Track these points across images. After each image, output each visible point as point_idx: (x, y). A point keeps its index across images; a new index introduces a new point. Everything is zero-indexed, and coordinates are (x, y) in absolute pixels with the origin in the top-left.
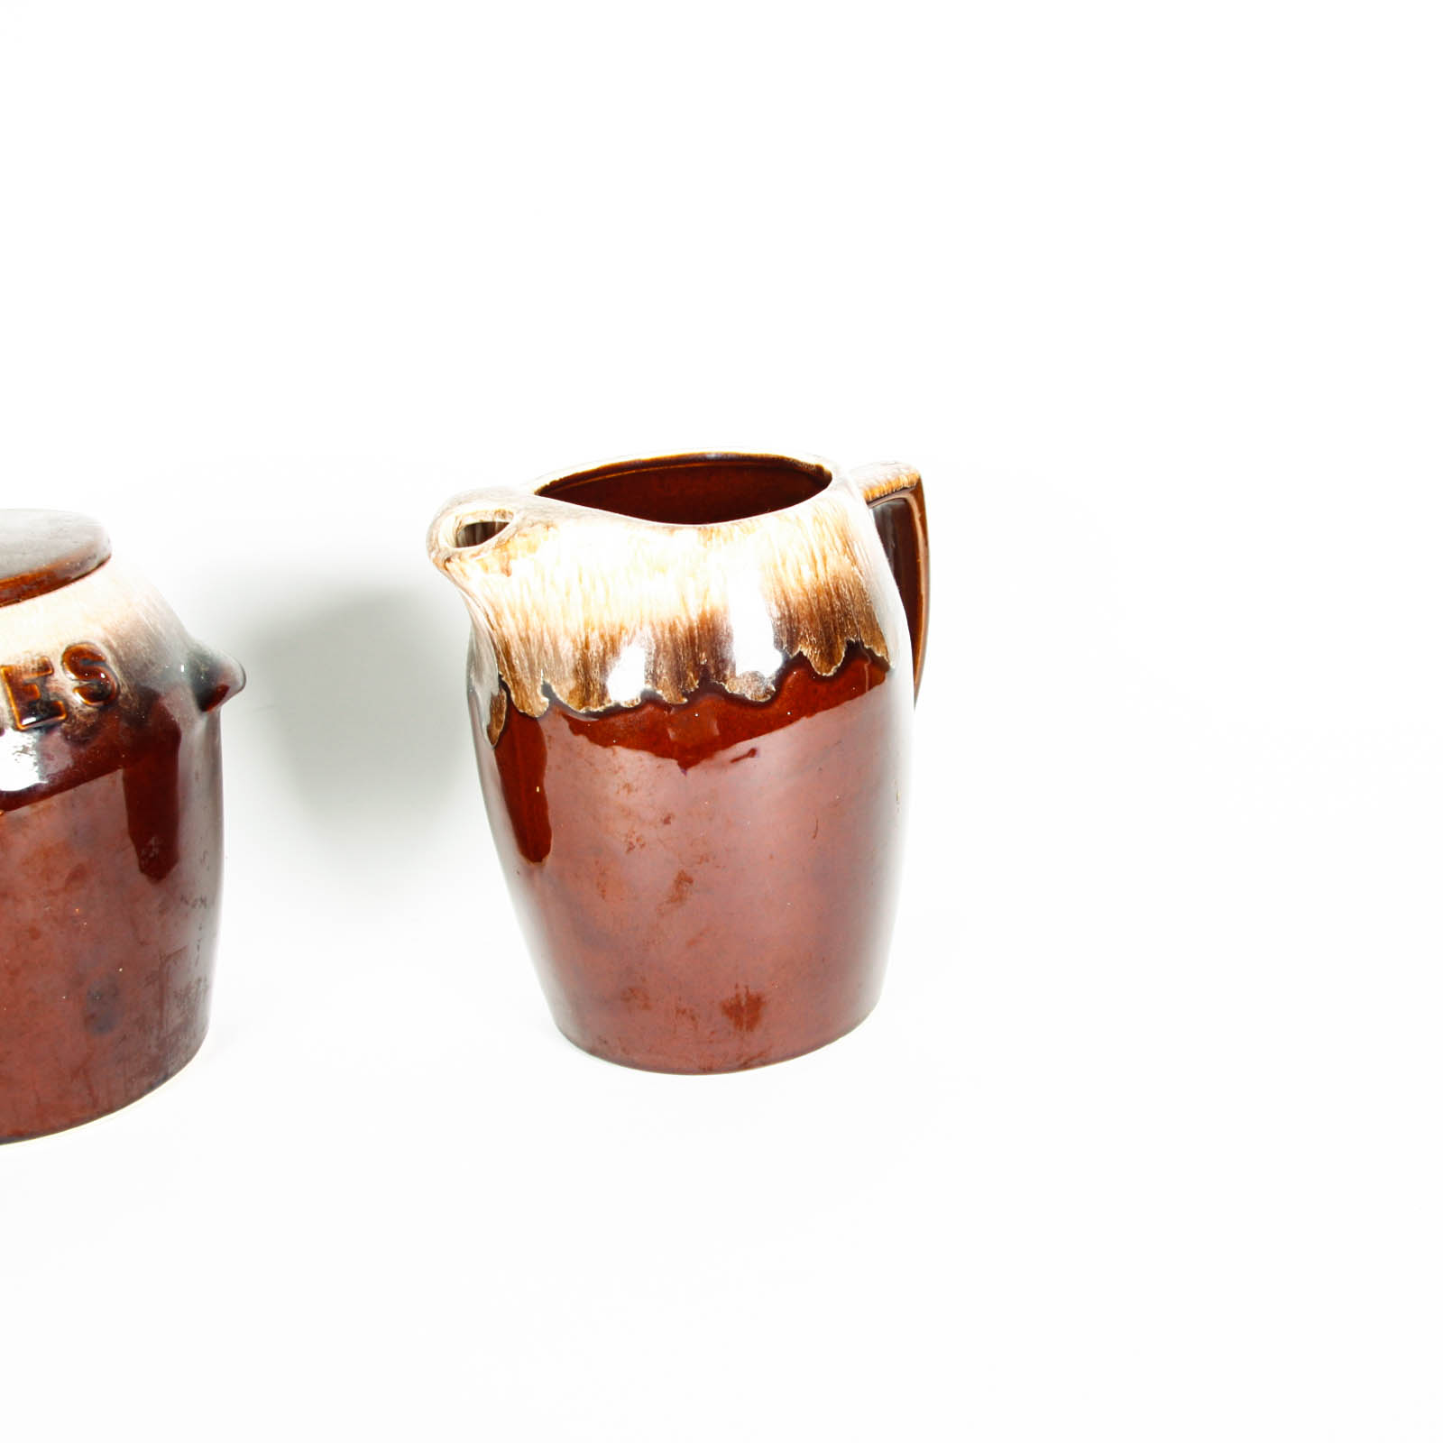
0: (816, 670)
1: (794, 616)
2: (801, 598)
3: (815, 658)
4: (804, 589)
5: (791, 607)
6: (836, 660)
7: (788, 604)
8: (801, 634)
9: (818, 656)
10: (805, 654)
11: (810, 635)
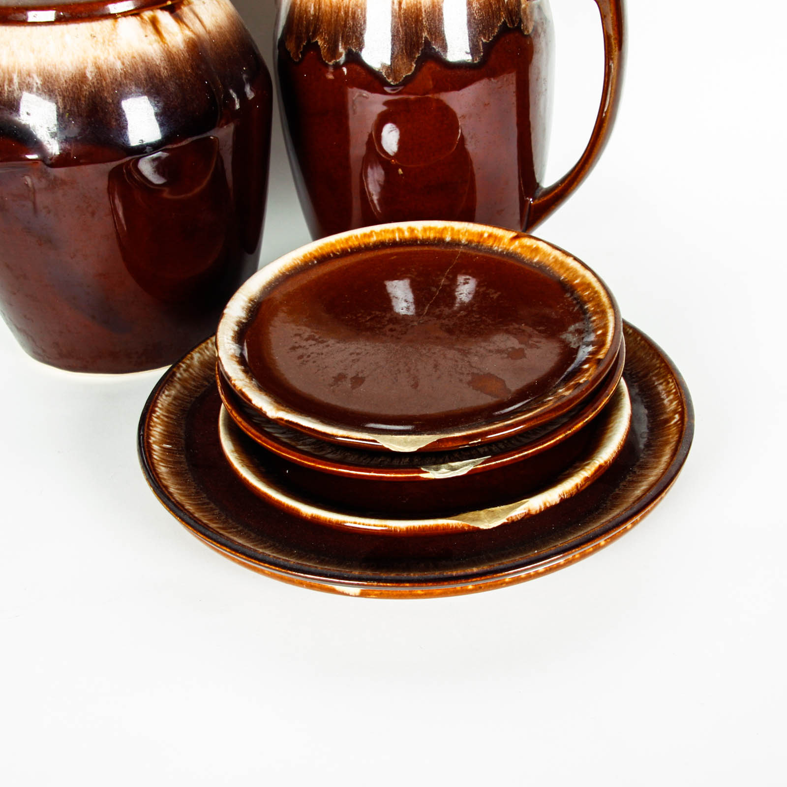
0: (323, 56)
1: (321, 18)
2: (327, 9)
3: (324, 49)
4: (331, 4)
5: (321, 11)
6: (337, 57)
7: (320, 8)
8: (321, 30)
9: (326, 49)
10: (319, 43)
11: (325, 34)
